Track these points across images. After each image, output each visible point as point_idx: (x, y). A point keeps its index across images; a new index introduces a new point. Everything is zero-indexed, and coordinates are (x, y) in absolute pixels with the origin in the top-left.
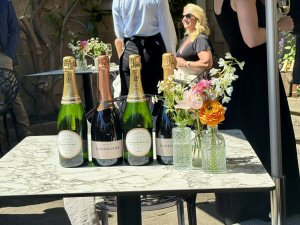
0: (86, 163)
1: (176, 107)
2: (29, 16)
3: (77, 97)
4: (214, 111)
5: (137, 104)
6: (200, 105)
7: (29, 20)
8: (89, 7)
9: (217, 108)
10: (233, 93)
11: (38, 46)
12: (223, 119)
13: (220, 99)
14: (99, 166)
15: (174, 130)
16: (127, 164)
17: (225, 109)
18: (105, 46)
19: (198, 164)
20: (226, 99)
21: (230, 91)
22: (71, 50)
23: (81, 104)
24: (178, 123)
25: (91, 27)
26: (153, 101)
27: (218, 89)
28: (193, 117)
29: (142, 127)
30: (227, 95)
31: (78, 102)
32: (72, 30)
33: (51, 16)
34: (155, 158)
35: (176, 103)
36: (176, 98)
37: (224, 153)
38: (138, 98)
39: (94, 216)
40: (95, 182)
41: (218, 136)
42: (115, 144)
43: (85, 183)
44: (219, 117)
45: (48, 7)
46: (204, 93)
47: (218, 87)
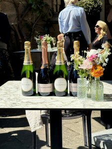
0: (34, 94)
1: (79, 67)
2: (16, 23)
3: (31, 61)
4: (98, 70)
5: (60, 66)
6: (91, 67)
7: (16, 25)
8: (46, 19)
9: (99, 68)
10: (108, 61)
11: (20, 38)
12: (102, 74)
13: (101, 64)
14: (41, 96)
15: (78, 79)
16: (55, 95)
17: (104, 69)
18: (52, 39)
19: (89, 97)
20: (104, 64)
21: (107, 60)
22: (35, 40)
23: (33, 65)
24: (80, 76)
25: (46, 29)
26: (68, 64)
27: (101, 59)
28: (88, 73)
29: (63, 77)
30: (105, 62)
31: (31, 64)
32: (37, 31)
33: (27, 24)
34: (69, 93)
35: (79, 66)
36: (80, 63)
37: (102, 91)
38: (61, 63)
39: (40, 121)
40: (38, 103)
41: (100, 83)
42: (49, 85)
43: (33, 103)
44: (100, 73)
45: (26, 19)
46: (94, 61)
47: (100, 58)
